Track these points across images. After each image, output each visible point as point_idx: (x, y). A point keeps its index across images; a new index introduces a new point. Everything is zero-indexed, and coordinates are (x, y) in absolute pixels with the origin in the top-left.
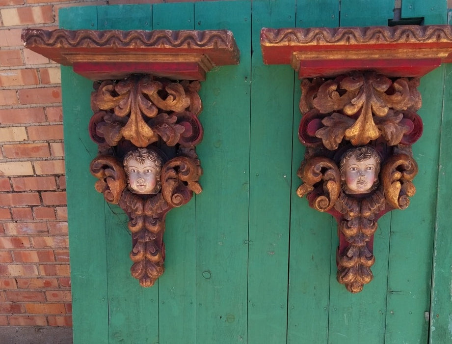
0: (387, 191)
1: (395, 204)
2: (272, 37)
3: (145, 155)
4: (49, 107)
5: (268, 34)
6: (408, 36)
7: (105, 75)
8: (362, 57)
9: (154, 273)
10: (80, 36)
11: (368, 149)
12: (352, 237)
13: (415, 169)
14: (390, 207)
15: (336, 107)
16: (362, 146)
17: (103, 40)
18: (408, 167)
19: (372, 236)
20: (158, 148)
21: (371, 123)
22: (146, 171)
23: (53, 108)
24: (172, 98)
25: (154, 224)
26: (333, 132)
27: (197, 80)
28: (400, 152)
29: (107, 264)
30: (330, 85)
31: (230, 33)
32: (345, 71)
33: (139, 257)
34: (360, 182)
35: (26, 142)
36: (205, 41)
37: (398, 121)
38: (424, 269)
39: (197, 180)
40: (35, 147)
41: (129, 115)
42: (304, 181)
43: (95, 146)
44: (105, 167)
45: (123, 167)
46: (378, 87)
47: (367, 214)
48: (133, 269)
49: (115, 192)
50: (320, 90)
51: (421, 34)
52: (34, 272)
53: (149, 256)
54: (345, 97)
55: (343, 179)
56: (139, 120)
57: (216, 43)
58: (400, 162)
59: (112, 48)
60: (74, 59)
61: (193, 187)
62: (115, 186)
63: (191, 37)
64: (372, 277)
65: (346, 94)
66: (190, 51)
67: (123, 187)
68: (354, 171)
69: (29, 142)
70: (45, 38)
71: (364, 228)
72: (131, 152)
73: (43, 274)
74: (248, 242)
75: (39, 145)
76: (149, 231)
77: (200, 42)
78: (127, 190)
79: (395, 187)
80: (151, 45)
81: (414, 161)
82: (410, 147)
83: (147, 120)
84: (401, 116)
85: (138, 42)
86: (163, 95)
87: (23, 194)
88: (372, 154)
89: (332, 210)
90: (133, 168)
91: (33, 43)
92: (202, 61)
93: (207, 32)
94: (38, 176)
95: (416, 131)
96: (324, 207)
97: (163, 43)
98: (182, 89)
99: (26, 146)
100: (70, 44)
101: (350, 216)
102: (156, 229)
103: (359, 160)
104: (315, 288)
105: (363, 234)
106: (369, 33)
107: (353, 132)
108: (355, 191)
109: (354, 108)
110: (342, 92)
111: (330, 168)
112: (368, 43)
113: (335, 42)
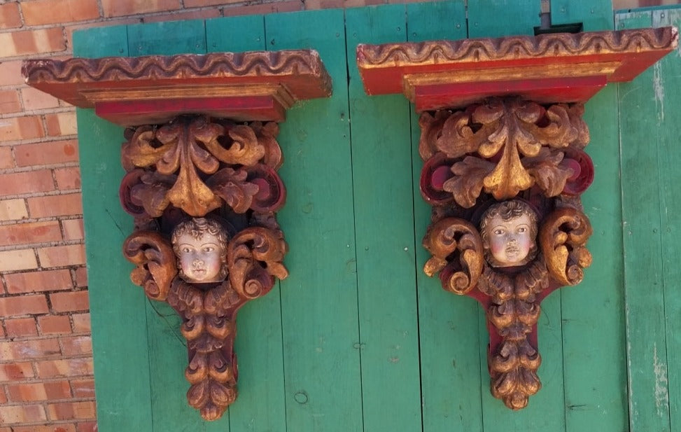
0: (550, 260)
1: (562, 277)
2: (373, 55)
3: (203, 227)
4: (59, 168)
5: (366, 52)
6: (557, 48)
7: (141, 118)
8: (500, 77)
9: (221, 398)
10: (105, 67)
11: (517, 203)
12: (506, 328)
13: (586, 226)
14: (555, 283)
15: (469, 149)
16: (509, 199)
17: (138, 70)
18: (576, 225)
19: (535, 326)
20: (221, 217)
21: (518, 166)
22: (206, 250)
23: (66, 170)
24: (239, 146)
25: (220, 326)
26: (466, 182)
27: (272, 121)
28: (565, 205)
29: (151, 390)
30: (459, 117)
31: (314, 53)
32: (478, 97)
33: (199, 375)
34: (509, 250)
35: (26, 221)
36: (280, 65)
37: (557, 162)
38: (615, 371)
39: (280, 259)
40: (39, 228)
41: (177, 172)
42: (433, 253)
43: (130, 219)
44: (145, 247)
45: (172, 245)
46: (525, 116)
47: (524, 294)
48: (191, 394)
49: (161, 282)
50: (445, 126)
51: (574, 44)
52: (39, 415)
53: (213, 373)
54: (480, 133)
55: (486, 247)
56: (192, 178)
57: (296, 68)
58: (563, 219)
59: (151, 79)
60: (96, 98)
61: (275, 270)
62: (161, 274)
63: (260, 61)
64: (539, 385)
65: (482, 130)
66: (260, 79)
67: (172, 274)
68: (500, 235)
69: (30, 220)
70: (56, 71)
71: (522, 314)
72: (182, 224)
73: (53, 417)
74: (359, 345)
75: (45, 224)
76: (213, 337)
77: (274, 66)
78: (179, 280)
79: (560, 254)
80: (205, 73)
81: (584, 216)
82: (578, 198)
83: (204, 177)
84: (561, 155)
85: (187, 70)
86: (226, 143)
87: (22, 297)
88: (524, 209)
89: (475, 292)
90: (187, 246)
91: (39, 78)
92: (279, 93)
93: (283, 53)
94: (44, 269)
95: (585, 175)
96: (463, 287)
97: (222, 71)
98: (252, 134)
99: (26, 227)
100: (91, 77)
101: (500, 298)
102: (222, 332)
103: (505, 218)
104: (460, 408)
105: (521, 323)
106: (504, 45)
107: (495, 180)
108: (504, 264)
109: (493, 147)
110: (475, 127)
111: (467, 232)
112: (505, 59)
113: (459, 59)
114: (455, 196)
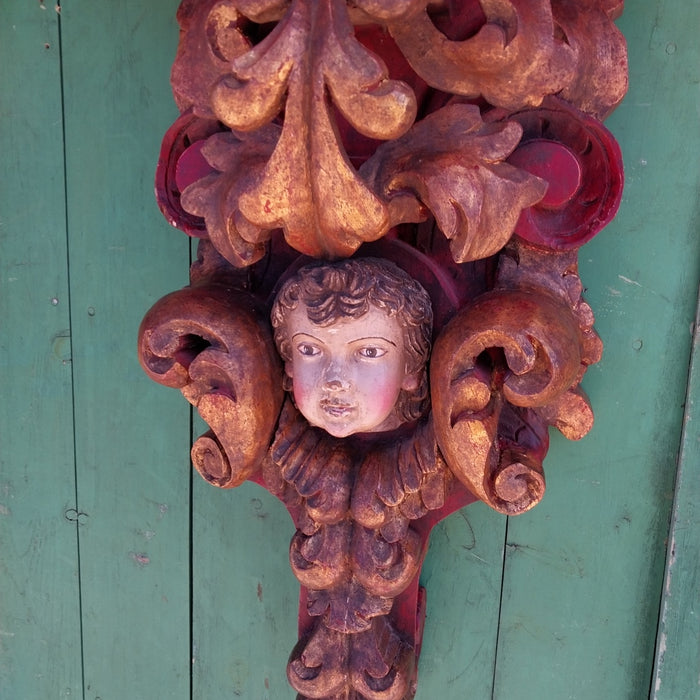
11: (350, 279)
37: (496, 156)
84: (514, 132)
114: (210, 228)
